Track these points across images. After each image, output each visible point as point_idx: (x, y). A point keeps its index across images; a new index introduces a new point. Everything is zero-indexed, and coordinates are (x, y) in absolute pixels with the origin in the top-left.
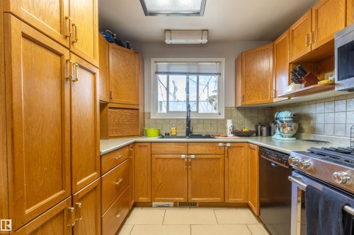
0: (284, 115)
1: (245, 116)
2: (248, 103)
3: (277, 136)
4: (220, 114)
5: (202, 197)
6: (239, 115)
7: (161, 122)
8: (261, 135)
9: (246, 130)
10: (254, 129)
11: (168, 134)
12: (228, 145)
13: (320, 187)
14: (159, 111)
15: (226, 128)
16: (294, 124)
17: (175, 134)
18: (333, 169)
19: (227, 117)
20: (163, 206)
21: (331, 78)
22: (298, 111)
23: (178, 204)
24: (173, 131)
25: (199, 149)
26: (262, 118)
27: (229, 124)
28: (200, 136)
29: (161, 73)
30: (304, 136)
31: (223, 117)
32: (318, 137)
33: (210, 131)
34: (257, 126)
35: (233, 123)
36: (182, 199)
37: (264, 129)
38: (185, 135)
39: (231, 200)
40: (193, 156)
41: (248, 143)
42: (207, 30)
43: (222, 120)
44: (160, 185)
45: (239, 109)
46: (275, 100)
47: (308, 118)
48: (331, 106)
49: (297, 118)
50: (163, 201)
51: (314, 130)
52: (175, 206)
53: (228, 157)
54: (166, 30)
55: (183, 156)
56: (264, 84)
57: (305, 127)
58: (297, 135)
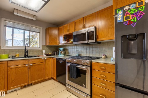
0: (62, 49)
1: (49, 49)
2: (51, 44)
3: (60, 55)
4: (40, 48)
5: (35, 80)
6: (47, 48)
7: (9, 51)
8: (55, 55)
9: (50, 53)
10: (52, 53)
11: (14, 57)
12: (46, 59)
13: (72, 64)
14: (6, 46)
15: (42, 53)
16: (64, 51)
17: (18, 56)
18: (74, 60)
19: (43, 49)
20: (15, 91)
21: (72, 41)
22: (65, 48)
23: (23, 87)
24: (17, 55)
25: (34, 61)
26: (54, 50)
27: (44, 51)
28: (32, 57)
29: (9, 27)
30: (66, 54)
31: (41, 49)
32: (69, 54)
33: (36, 54)
34: (53, 52)
35: (45, 51)
36: (26, 84)
37: (56, 53)
38: (24, 56)
39: (47, 78)
40: (31, 65)
41: (52, 57)
42: (36, 16)
43: (41, 50)
44: (13, 81)
45: (47, 46)
46: (59, 44)
47: (67, 50)
48: (72, 47)
49: (65, 50)
50: (15, 88)
51: (68, 53)
52: (21, 88)
53: (45, 63)
54: (15, 9)
55: (27, 65)
56: (56, 39)
57: (66, 52)
58: (65, 54)
